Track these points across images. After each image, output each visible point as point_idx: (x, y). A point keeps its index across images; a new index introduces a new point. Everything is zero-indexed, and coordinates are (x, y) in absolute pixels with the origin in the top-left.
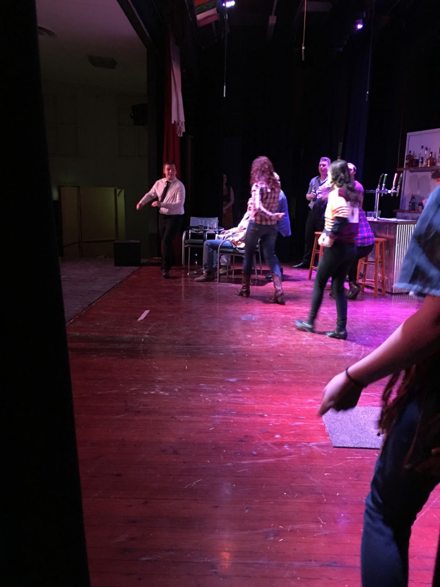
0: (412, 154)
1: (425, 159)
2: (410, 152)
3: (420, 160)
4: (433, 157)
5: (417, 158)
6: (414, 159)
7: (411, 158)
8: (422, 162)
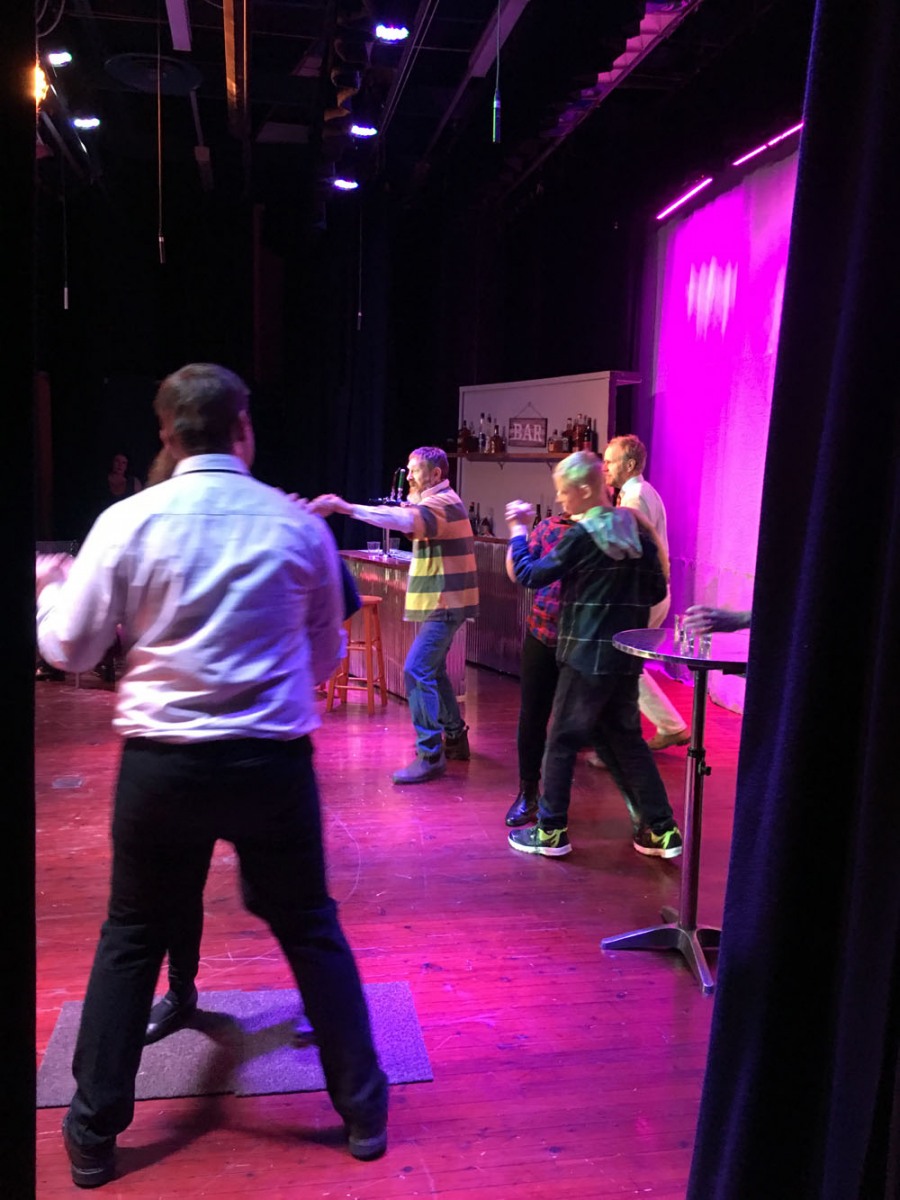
0: (468, 426)
1: (488, 437)
2: (465, 423)
3: (481, 440)
4: (500, 435)
5: (476, 435)
6: (471, 437)
7: (467, 433)
8: (484, 444)
